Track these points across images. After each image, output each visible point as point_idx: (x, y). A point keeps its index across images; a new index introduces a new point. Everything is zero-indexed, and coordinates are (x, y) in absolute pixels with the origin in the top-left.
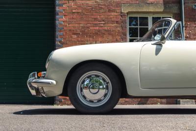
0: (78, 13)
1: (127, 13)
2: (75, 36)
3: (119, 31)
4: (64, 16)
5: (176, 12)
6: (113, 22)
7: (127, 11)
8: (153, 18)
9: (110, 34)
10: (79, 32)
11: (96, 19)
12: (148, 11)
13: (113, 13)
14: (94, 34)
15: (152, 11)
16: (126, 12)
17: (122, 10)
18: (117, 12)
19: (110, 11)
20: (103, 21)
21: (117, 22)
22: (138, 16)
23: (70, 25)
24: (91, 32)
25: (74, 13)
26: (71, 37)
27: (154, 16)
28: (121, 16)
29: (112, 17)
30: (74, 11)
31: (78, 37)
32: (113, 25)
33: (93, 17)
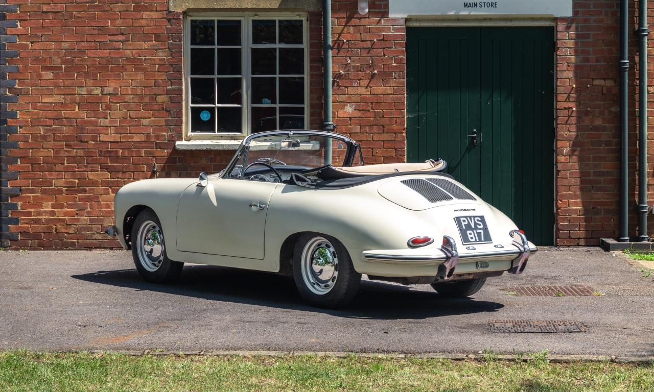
0: (56, 12)
1: (184, 13)
2: (49, 75)
3: (161, 60)
4: (21, 20)
5: (312, 9)
6: (146, 37)
7: (184, 9)
8: (254, 21)
9: (137, 69)
10: (57, 62)
11: (102, 29)
12: (238, 7)
13: (146, 14)
14: (97, 68)
15: (249, 6)
16: (180, 10)
17: (171, 4)
18: (157, 11)
19: (138, 8)
20: (122, 34)
21: (158, 37)
22: (216, 19)
23: (36, 46)
24: (89, 63)
25: (46, 12)
26: (39, 76)
27: (257, 18)
28: (169, 20)
29: (143, 22)
30: (45, 8)
31: (56, 76)
32: (147, 45)
33: (93, 24)
